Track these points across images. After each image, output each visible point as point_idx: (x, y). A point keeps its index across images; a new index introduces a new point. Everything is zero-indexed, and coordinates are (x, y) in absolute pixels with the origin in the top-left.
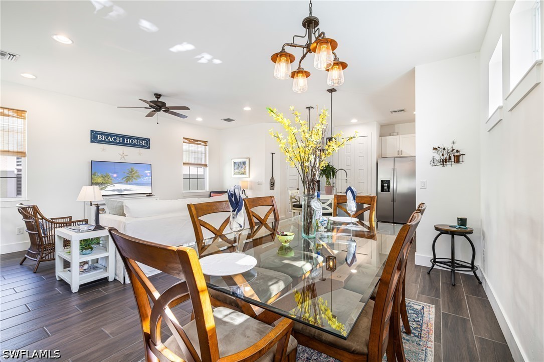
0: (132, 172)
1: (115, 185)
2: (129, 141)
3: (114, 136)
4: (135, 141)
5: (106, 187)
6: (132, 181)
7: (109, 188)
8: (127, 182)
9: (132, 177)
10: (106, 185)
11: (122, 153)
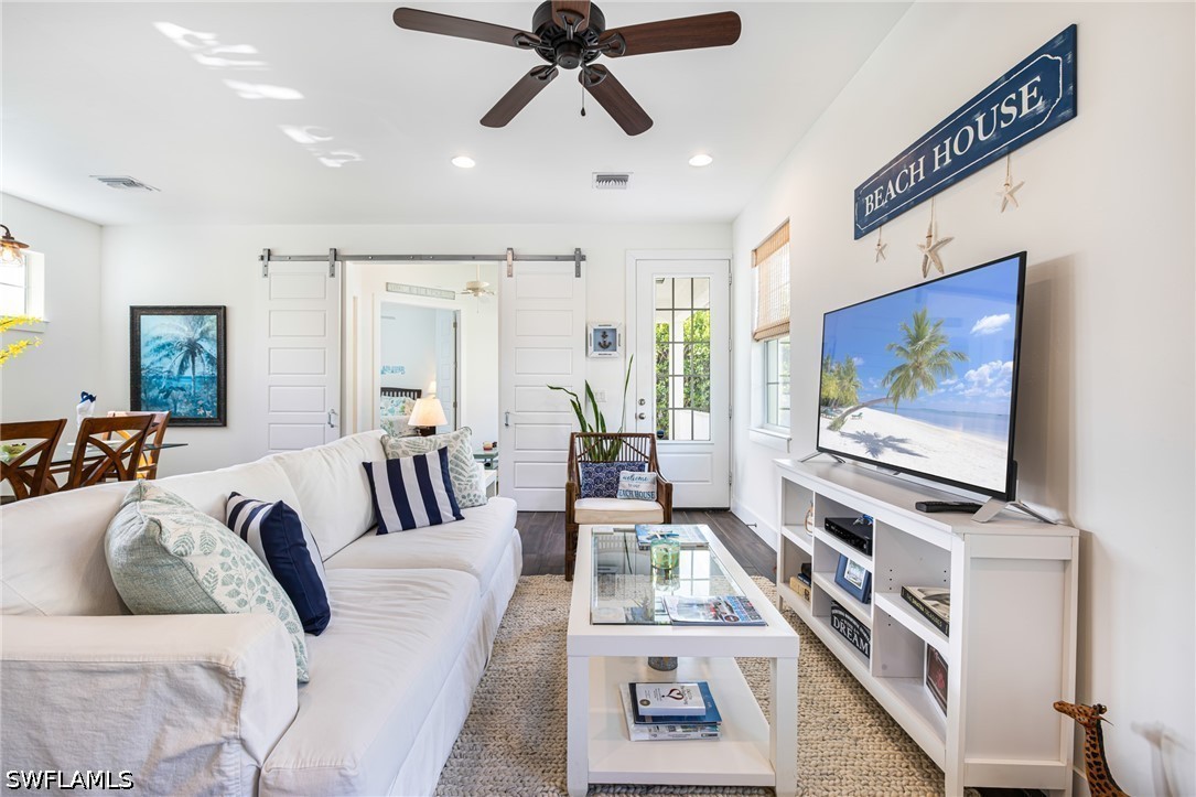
0: (918, 338)
1: (864, 410)
2: (943, 156)
3: (899, 168)
4: (978, 133)
5: (842, 420)
6: (914, 394)
7: (851, 425)
8: (896, 398)
9: (917, 368)
10: (845, 410)
11: (924, 241)
